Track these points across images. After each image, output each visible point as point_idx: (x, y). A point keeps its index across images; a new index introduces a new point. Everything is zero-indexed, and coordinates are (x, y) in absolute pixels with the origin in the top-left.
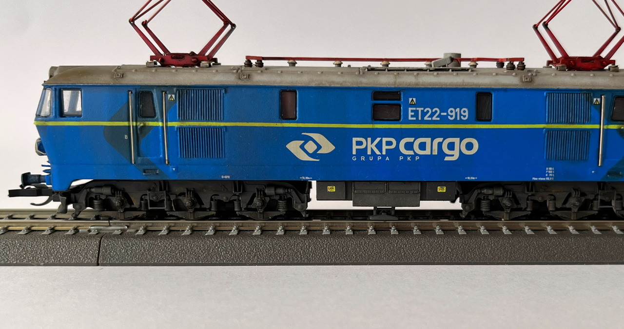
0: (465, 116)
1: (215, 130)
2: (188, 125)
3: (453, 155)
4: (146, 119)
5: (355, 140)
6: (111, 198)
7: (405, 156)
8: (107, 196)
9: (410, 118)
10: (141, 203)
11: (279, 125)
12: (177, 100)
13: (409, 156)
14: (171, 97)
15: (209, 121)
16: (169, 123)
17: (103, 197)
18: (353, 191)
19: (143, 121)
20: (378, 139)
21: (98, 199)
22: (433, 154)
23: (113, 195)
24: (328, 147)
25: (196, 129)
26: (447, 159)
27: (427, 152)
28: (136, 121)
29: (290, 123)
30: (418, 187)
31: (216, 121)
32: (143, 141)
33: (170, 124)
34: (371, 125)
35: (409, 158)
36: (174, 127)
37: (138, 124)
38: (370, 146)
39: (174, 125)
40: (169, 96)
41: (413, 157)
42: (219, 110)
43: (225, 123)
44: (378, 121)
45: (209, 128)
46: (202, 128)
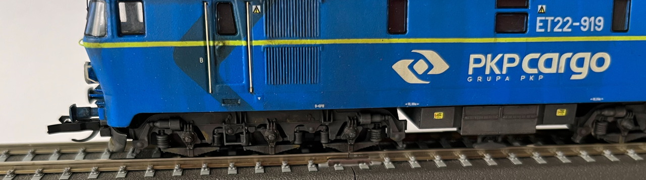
0: (599, 27)
1: (310, 49)
2: (277, 44)
3: (580, 73)
4: (226, 37)
5: (473, 57)
6: (178, 133)
7: (528, 75)
8: (173, 131)
9: (538, 30)
10: (213, 137)
11: (386, 41)
12: (264, 12)
13: (532, 74)
14: (256, 8)
15: (302, 38)
16: (253, 41)
17: (169, 132)
18: (463, 117)
19: (222, 40)
20: (500, 56)
21: (162, 134)
22: (559, 72)
23: (182, 129)
24: (440, 66)
25: (286, 49)
26: (574, 77)
27: (553, 70)
28: (214, 40)
29: (399, 38)
30: (537, 110)
31: (311, 38)
32: (222, 65)
33: (255, 43)
34: (493, 39)
35: (531, 78)
36: (261, 46)
37: (216, 43)
38: (489, 63)
39: (261, 45)
40: (254, 7)
41: (536, 76)
42: (315, 24)
43: (321, 40)
44: (501, 34)
45: (303, 46)
46: (294, 48)
